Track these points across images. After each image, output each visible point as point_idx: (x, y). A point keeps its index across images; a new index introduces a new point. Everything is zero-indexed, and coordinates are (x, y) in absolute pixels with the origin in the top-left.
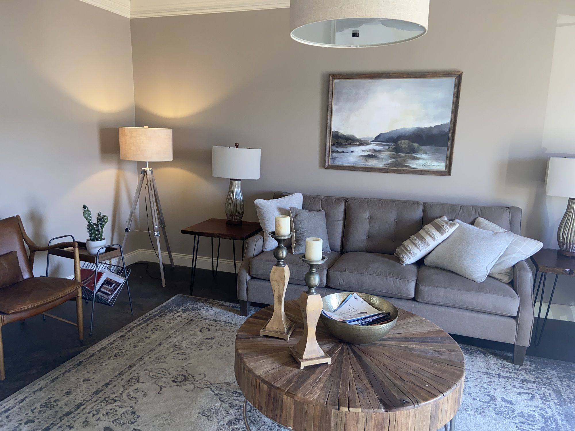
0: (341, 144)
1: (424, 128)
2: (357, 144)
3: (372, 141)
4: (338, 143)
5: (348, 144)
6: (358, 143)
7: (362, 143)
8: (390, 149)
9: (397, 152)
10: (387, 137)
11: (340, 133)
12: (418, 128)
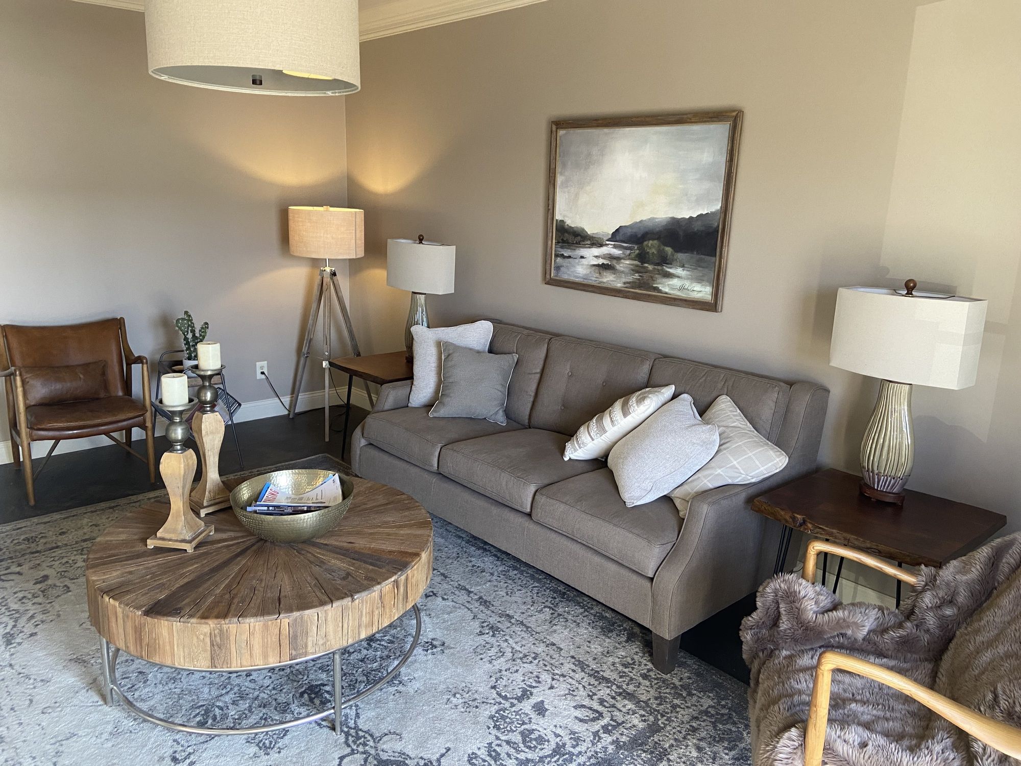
0: (568, 243)
1: (682, 218)
2: (587, 244)
3: (607, 240)
4: (564, 241)
5: (576, 243)
6: (589, 242)
7: (596, 242)
8: (633, 256)
9: (643, 262)
10: (629, 234)
11: (566, 224)
12: (673, 218)
